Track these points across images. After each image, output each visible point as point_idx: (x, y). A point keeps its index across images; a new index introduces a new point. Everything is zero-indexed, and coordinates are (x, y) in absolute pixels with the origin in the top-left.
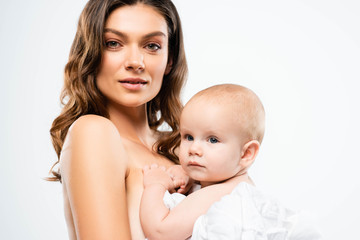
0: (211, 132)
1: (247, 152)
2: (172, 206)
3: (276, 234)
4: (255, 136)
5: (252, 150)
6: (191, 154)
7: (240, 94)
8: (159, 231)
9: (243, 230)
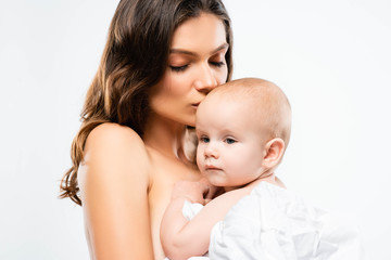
0: (227, 131)
1: (270, 151)
2: (192, 217)
3: (303, 235)
4: (278, 133)
5: (276, 149)
6: (207, 157)
7: (259, 88)
8: (175, 245)
9: (262, 231)
